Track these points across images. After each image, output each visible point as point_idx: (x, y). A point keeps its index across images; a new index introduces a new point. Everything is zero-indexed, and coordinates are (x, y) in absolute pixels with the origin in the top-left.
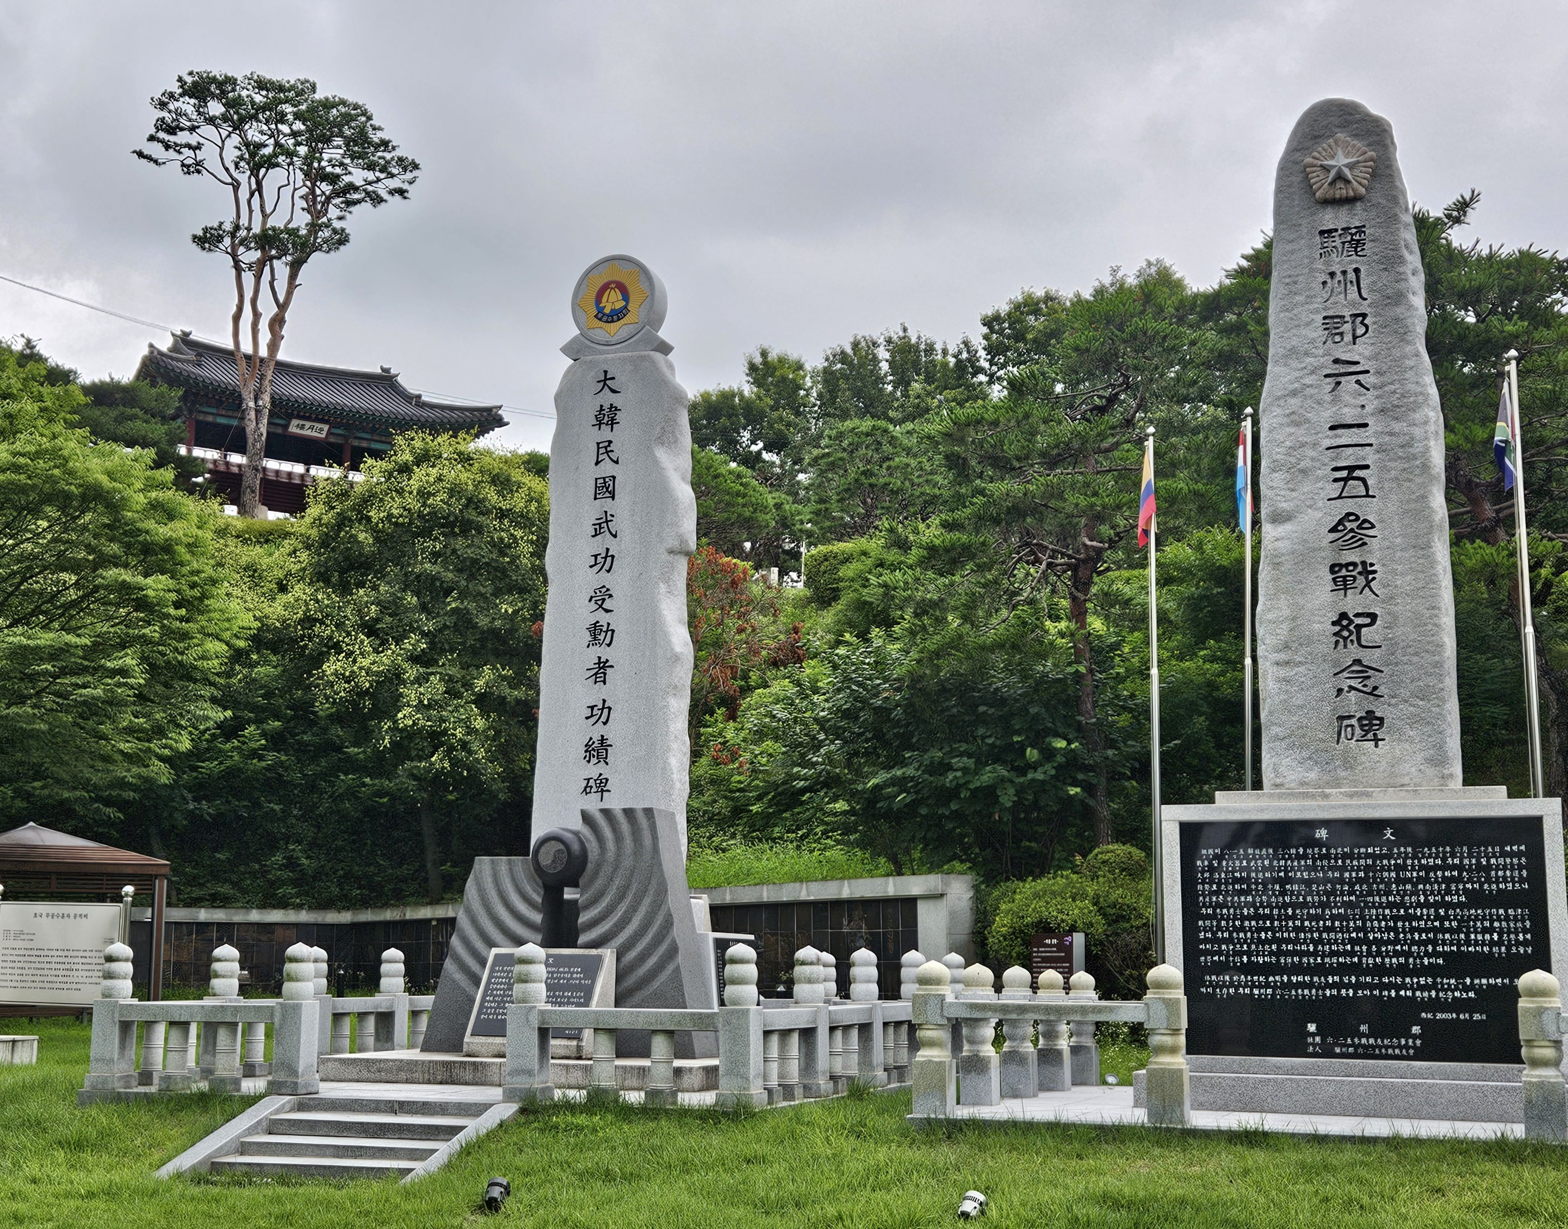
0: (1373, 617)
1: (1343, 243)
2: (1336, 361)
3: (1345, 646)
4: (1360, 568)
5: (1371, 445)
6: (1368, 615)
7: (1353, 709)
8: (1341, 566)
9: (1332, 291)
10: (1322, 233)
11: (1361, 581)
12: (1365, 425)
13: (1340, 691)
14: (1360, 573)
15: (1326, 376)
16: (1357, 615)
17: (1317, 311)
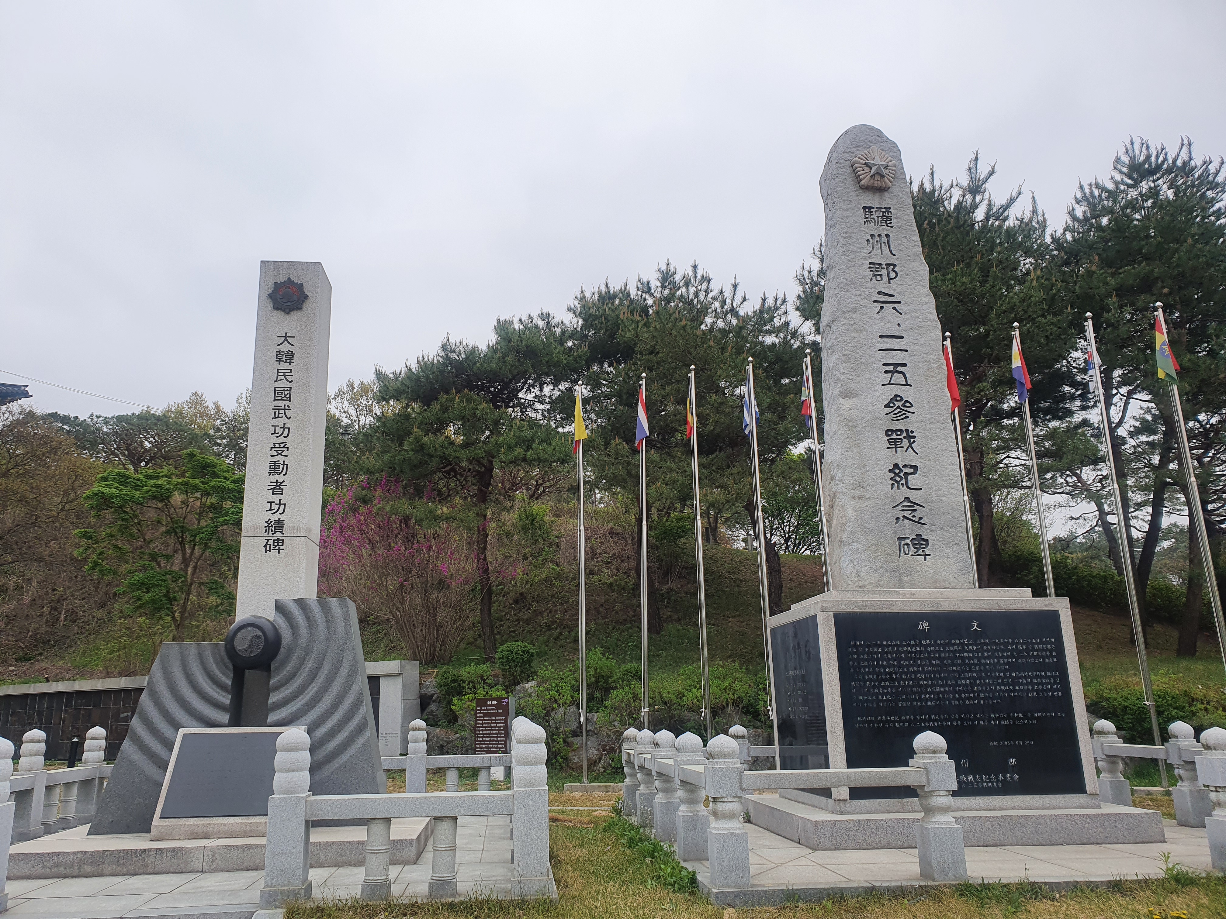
0: (915, 468)
1: (878, 217)
2: (880, 293)
3: (898, 488)
4: (905, 434)
5: (907, 351)
6: (912, 466)
7: (907, 533)
8: (892, 431)
9: (873, 246)
10: (864, 208)
11: (906, 443)
12: (902, 337)
13: (898, 519)
14: (905, 437)
15: (875, 302)
16: (905, 466)
17: (865, 258)
